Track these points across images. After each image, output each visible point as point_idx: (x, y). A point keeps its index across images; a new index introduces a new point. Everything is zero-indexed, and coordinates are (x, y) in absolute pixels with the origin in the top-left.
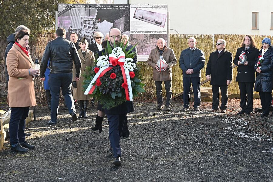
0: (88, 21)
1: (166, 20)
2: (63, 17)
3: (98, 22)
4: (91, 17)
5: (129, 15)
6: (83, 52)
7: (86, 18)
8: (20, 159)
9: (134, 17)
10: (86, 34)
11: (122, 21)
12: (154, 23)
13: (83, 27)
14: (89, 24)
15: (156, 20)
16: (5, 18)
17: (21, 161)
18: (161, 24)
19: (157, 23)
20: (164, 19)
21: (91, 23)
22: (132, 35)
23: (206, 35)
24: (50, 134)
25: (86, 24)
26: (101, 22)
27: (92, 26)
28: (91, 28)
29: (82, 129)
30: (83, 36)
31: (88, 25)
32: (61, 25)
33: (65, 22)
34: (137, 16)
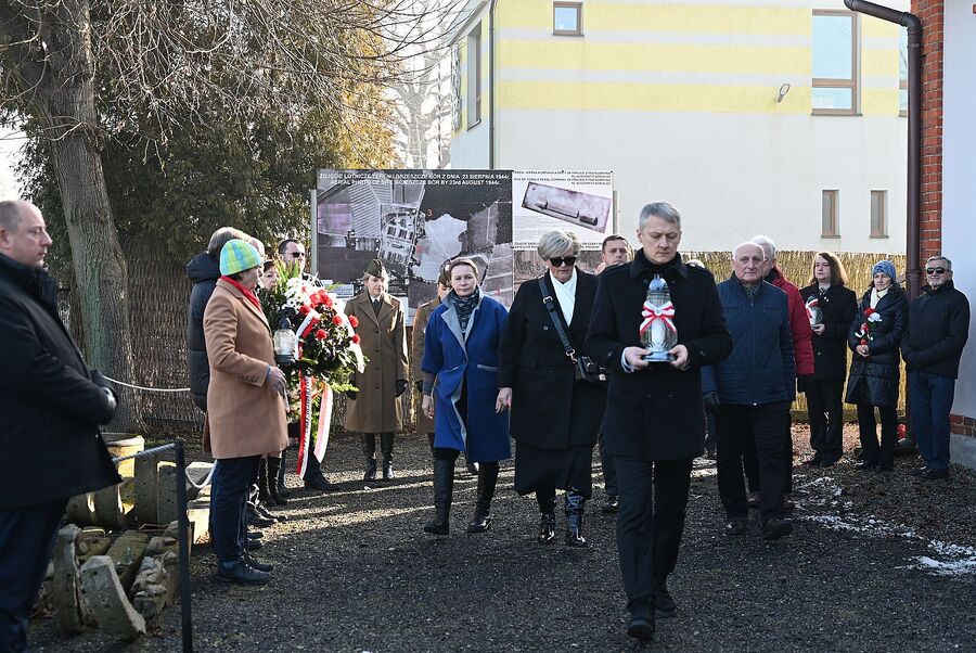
0: (400, 215)
1: (608, 211)
2: (330, 206)
3: (427, 219)
4: (408, 206)
5: (511, 199)
6: (373, 300)
7: (395, 207)
8: (243, 600)
9: (525, 205)
10: (394, 251)
11: (490, 215)
12: (578, 220)
13: (385, 234)
14: (403, 223)
15: (582, 213)
16: (172, 208)
17: (247, 606)
18: (595, 223)
19: (585, 220)
20: (603, 209)
21: (409, 221)
22: (518, 254)
23: (716, 253)
24: (314, 526)
25: (393, 223)
26: (435, 217)
27: (409, 229)
28: (408, 236)
29: (399, 512)
30: (386, 256)
31: (398, 227)
32: (327, 226)
33: (338, 219)
34: (532, 202)
